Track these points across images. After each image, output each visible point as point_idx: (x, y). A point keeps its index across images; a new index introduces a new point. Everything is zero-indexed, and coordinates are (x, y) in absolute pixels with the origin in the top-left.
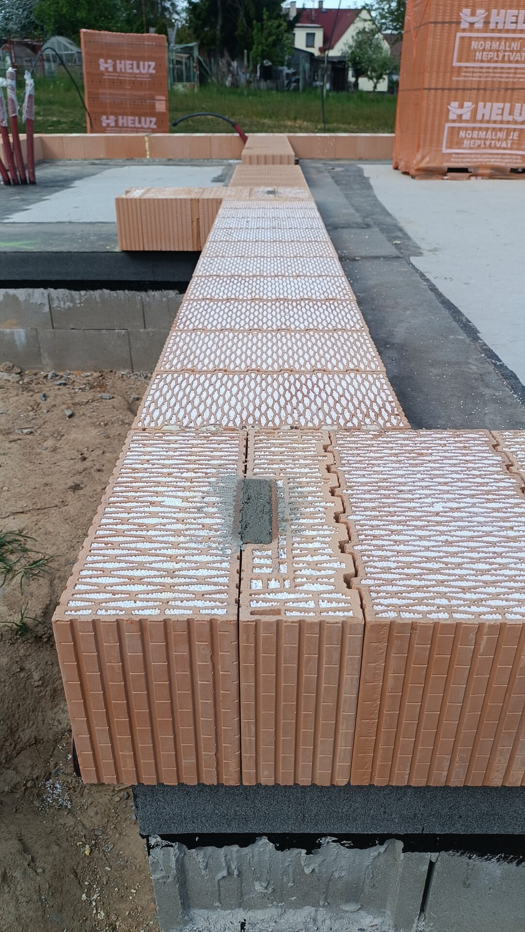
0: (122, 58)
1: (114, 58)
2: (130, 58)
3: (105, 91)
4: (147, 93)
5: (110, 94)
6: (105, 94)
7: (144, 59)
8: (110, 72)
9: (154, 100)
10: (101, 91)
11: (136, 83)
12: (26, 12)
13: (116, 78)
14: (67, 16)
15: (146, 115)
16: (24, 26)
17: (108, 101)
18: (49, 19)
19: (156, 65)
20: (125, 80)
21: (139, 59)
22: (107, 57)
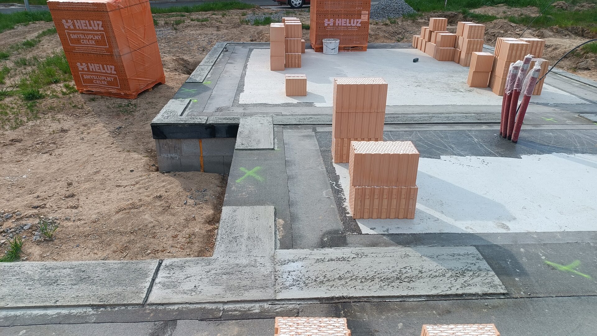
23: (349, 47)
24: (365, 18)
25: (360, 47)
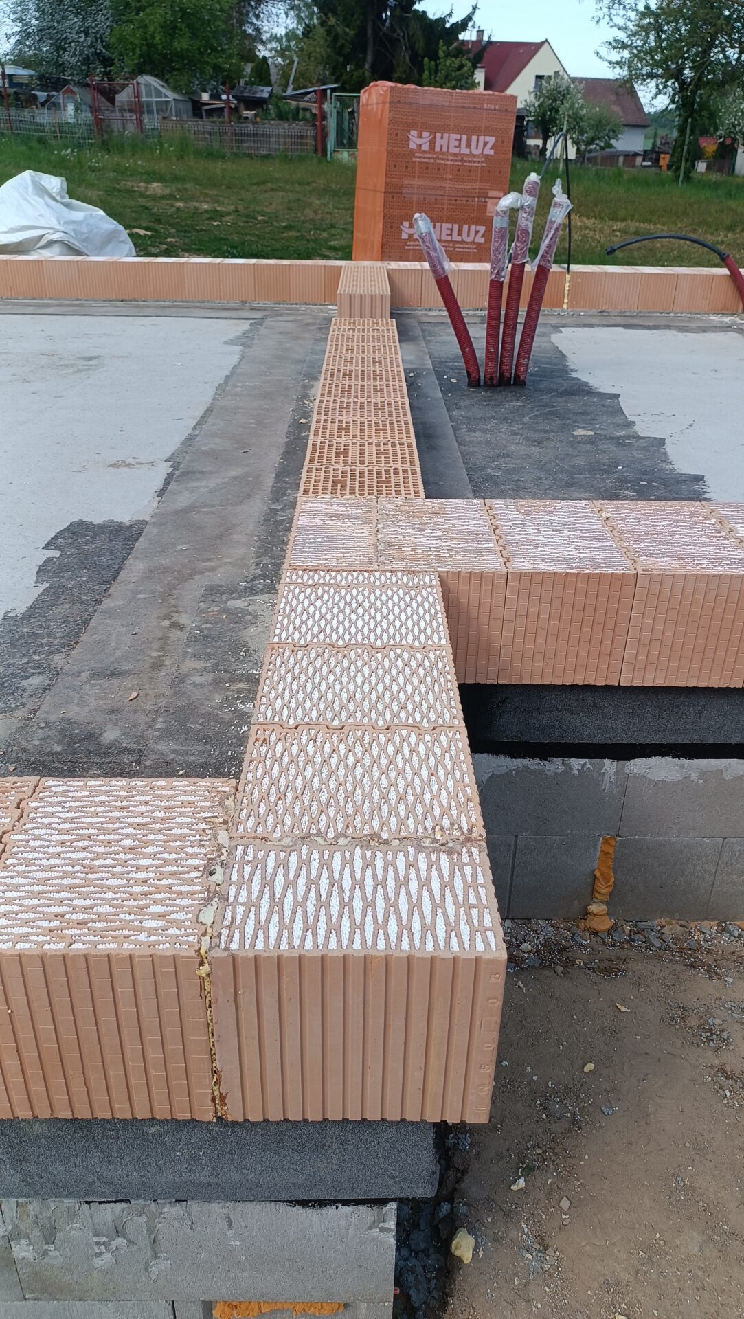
0: (445, 129)
1: (433, 130)
2: (458, 130)
3: (412, 183)
4: (477, 185)
5: (419, 187)
6: (412, 186)
7: (479, 132)
8: (425, 152)
9: (487, 197)
10: (406, 182)
11: (462, 170)
12: (90, 39)
13: (432, 161)
14: (160, 47)
15: (470, 221)
16: (88, 58)
17: (415, 198)
18: (133, 50)
19: (496, 141)
20: (446, 165)
21: (471, 131)
22: (421, 129)
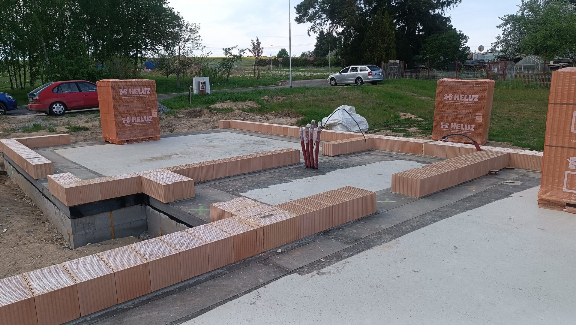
0: (457, 93)
1: (453, 93)
2: (463, 93)
4: (471, 111)
5: (448, 111)
6: (445, 111)
7: (472, 94)
8: (450, 100)
9: (475, 115)
11: (465, 106)
13: (453, 103)
15: (468, 123)
17: (446, 115)
19: (479, 97)
20: (458, 104)
21: (468, 94)
22: (449, 93)
23: (146, 138)
24: (155, 115)
25: (155, 137)
